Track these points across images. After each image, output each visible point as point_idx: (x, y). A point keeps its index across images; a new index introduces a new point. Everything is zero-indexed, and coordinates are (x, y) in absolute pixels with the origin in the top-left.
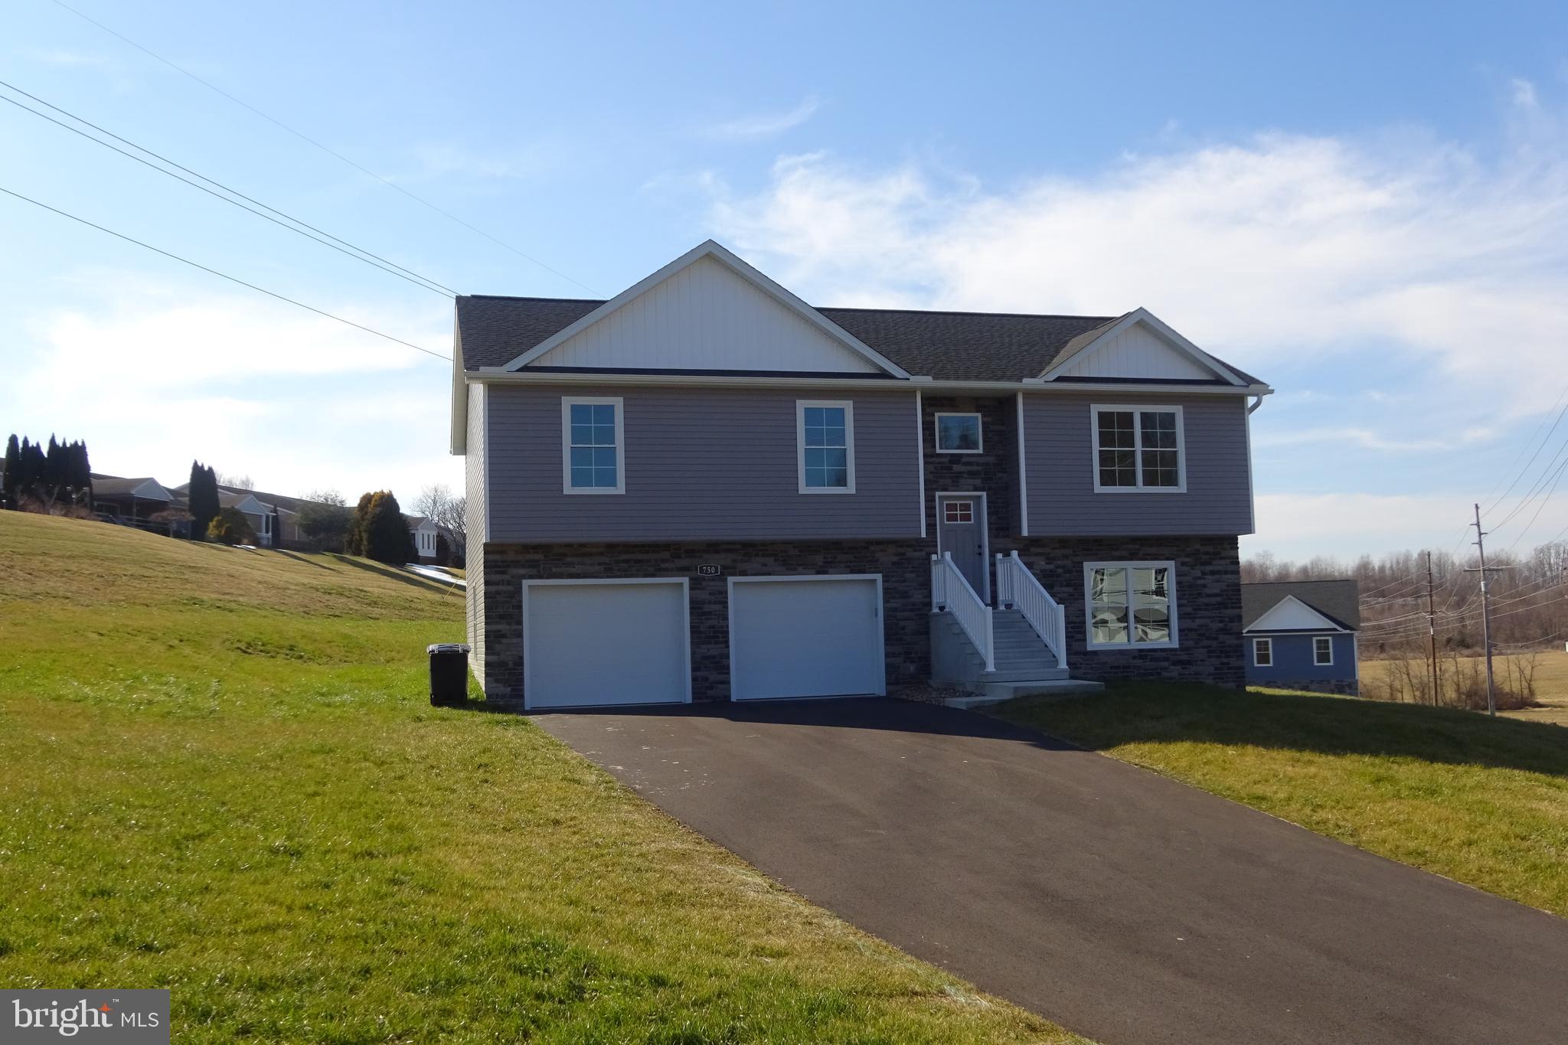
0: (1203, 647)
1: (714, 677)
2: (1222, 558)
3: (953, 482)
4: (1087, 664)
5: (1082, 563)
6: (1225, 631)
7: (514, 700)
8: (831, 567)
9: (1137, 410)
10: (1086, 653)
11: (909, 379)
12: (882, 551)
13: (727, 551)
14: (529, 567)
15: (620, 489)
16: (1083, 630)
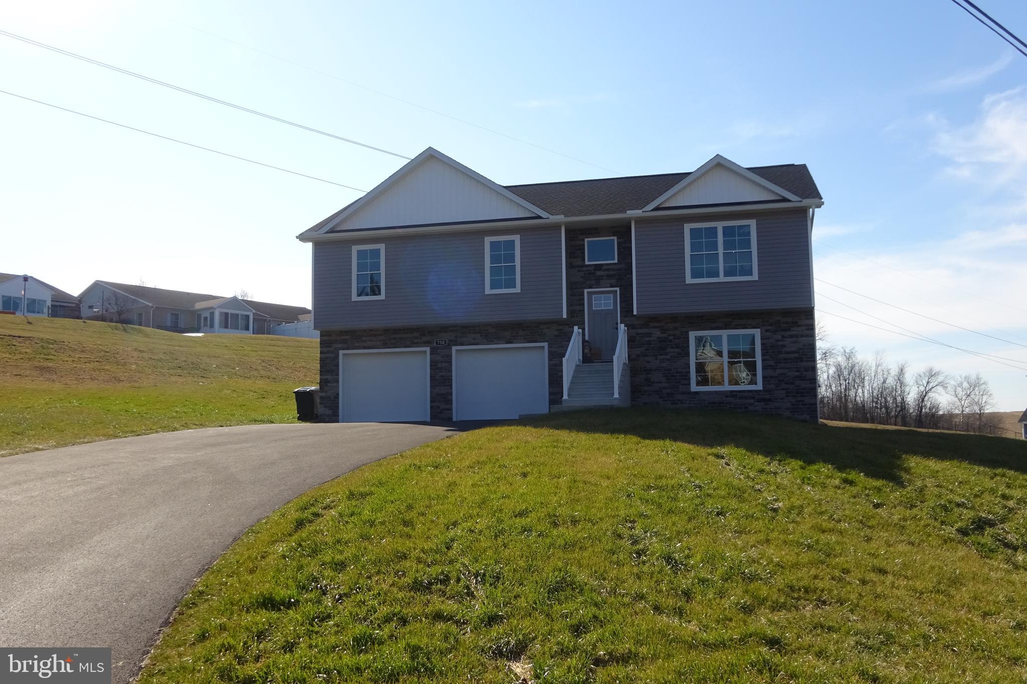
0: (783, 389)
1: (443, 406)
2: (800, 326)
3: (596, 282)
4: (691, 401)
5: (688, 332)
6: (800, 378)
7: (333, 418)
8: (515, 339)
9: (720, 225)
10: (690, 393)
11: (551, 218)
12: (547, 328)
13: (452, 331)
14: (344, 343)
15: (384, 296)
16: (688, 377)
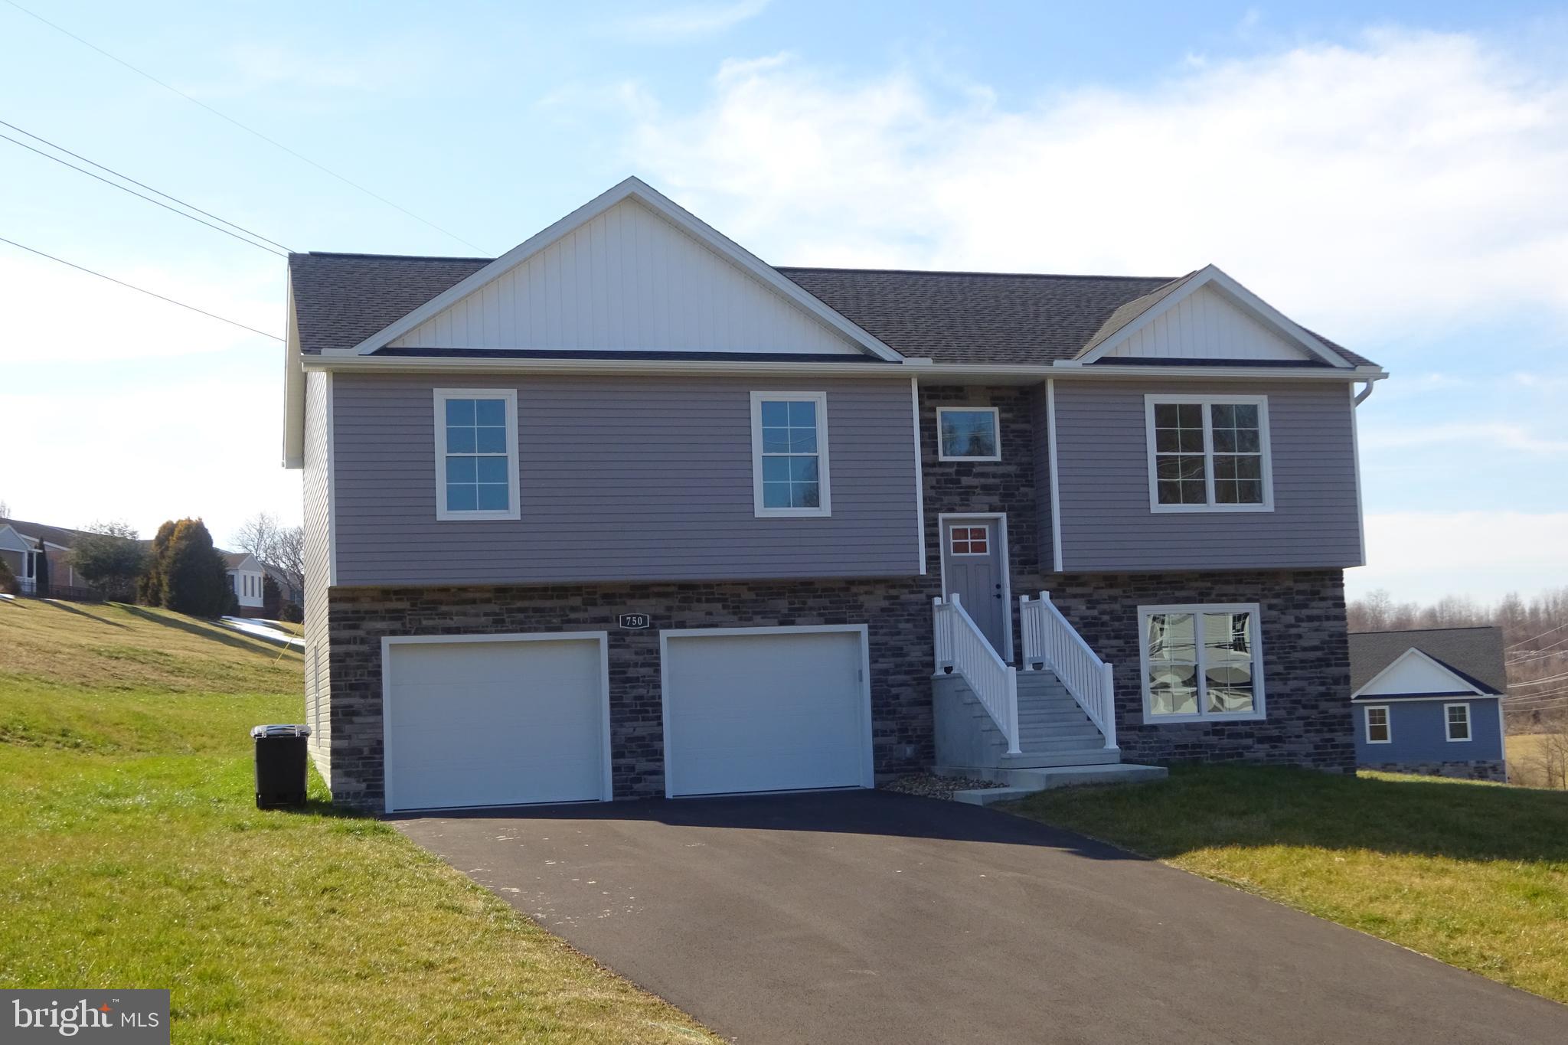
0: (1299, 718)
1: (642, 765)
2: (1323, 599)
3: (962, 500)
4: (1144, 743)
5: (1135, 607)
6: (1327, 696)
7: (369, 800)
8: (800, 616)
9: (1206, 402)
10: (1142, 728)
11: (901, 362)
12: (866, 593)
13: (659, 595)
14: (392, 619)
15: (514, 513)
16: (1138, 697)
